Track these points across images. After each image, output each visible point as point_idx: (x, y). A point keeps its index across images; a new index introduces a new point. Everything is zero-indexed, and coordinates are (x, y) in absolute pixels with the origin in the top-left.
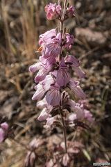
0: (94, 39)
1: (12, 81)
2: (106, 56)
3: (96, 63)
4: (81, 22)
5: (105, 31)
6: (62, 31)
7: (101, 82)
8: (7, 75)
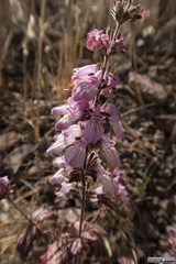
0: (151, 92)
1: (30, 122)
2: (163, 117)
3: (147, 124)
4: (139, 66)
5: (168, 84)
6: (104, 70)
7: (149, 150)
8: (25, 113)
